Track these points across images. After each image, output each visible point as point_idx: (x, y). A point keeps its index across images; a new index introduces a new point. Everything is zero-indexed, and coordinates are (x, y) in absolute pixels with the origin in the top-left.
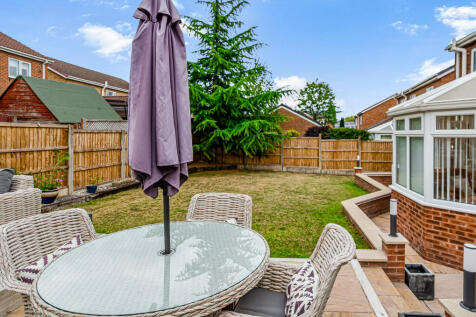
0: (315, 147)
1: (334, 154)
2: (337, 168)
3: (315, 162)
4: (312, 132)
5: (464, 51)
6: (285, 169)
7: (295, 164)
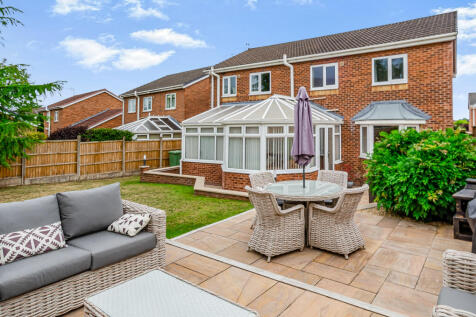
0: (73, 151)
1: (96, 157)
2: (99, 171)
3: (72, 168)
4: (59, 135)
5: (218, 76)
6: (27, 182)
7: (43, 174)
